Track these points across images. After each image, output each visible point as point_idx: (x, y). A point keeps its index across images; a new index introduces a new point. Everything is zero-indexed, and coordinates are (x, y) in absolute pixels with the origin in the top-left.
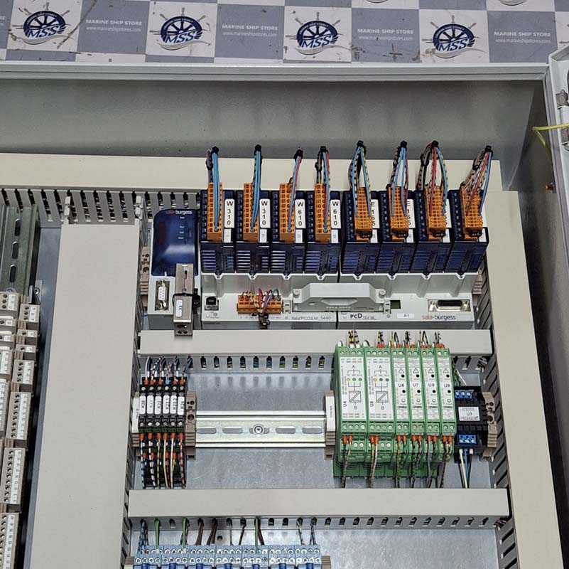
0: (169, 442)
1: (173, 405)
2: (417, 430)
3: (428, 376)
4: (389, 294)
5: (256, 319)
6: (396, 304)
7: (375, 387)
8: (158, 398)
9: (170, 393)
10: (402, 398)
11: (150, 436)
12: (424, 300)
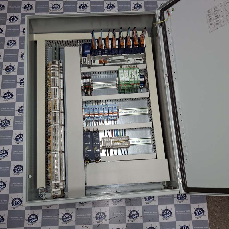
0: (89, 88)
1: (89, 81)
2: (133, 83)
3: (135, 73)
4: (127, 58)
5: (103, 64)
6: (129, 60)
7: (125, 75)
8: (86, 80)
9: (88, 79)
10: (130, 77)
11: (85, 87)
12: (134, 59)
